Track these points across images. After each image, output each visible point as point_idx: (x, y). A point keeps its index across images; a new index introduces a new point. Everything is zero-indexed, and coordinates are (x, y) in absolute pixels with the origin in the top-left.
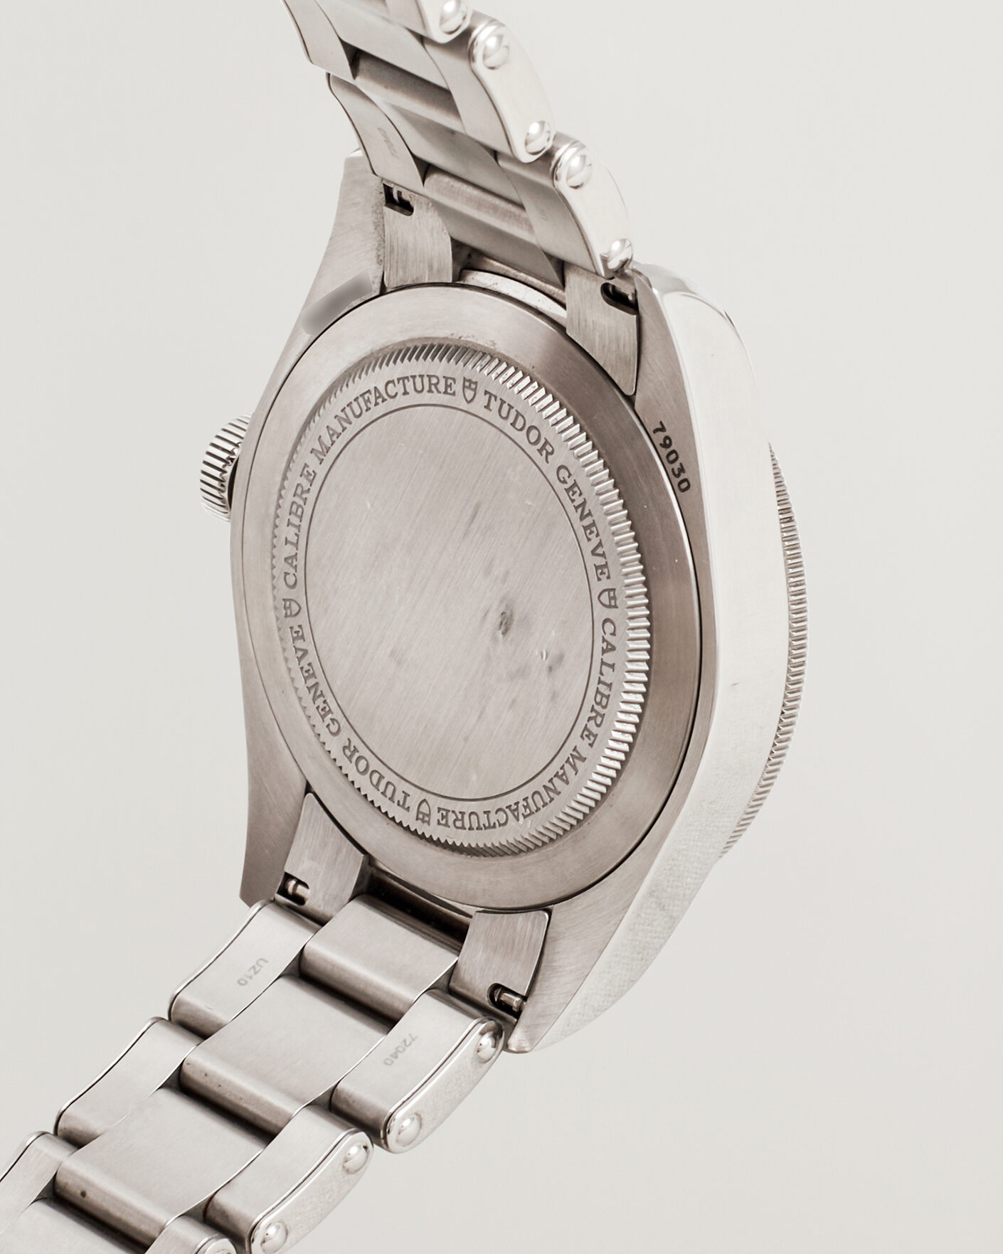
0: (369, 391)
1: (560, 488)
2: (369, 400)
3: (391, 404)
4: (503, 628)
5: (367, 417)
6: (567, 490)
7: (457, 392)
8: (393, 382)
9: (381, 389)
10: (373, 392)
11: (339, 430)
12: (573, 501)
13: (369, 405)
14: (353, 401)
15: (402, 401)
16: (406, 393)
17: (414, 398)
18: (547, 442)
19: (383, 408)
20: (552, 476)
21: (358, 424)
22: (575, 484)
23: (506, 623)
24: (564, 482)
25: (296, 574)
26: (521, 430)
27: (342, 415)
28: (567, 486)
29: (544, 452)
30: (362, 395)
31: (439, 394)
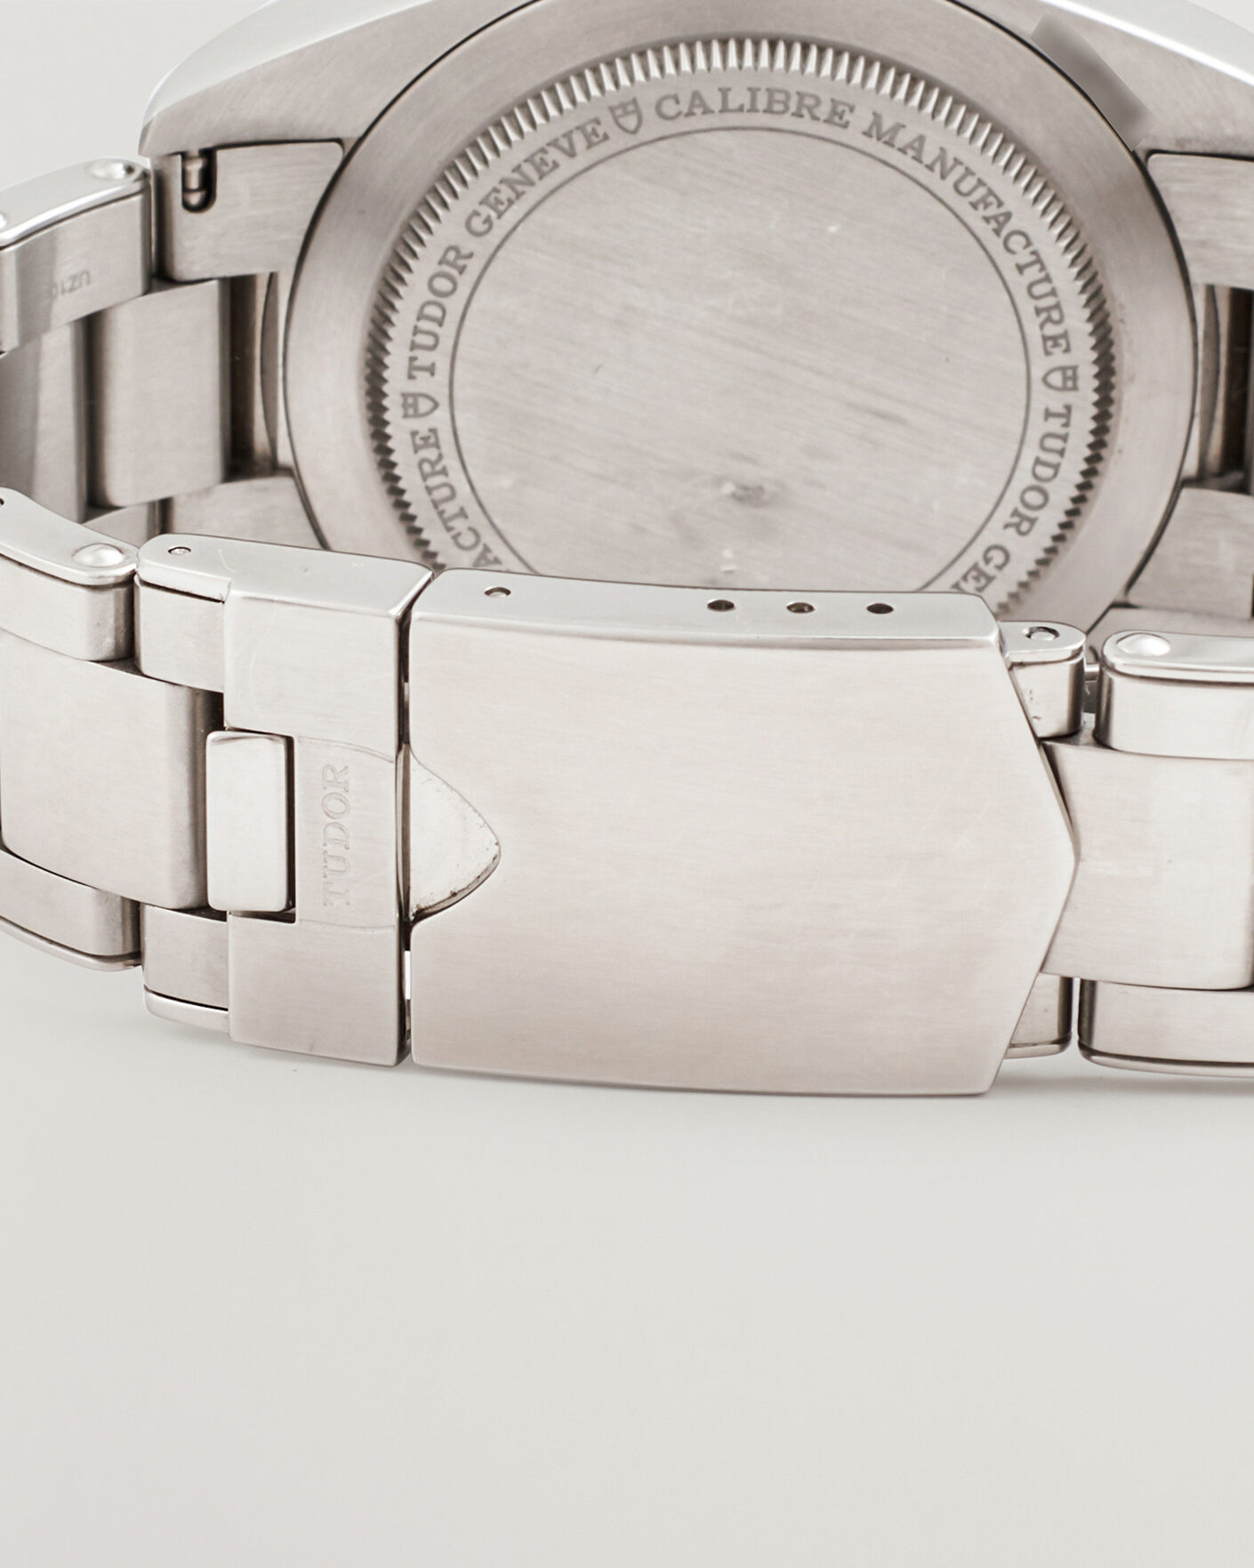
0: (1000, 204)
1: (975, 554)
2: (986, 206)
3: (995, 245)
4: (741, 493)
5: (962, 206)
6: (975, 567)
7: (1050, 358)
8: (1029, 244)
9: (1013, 224)
10: (1002, 210)
11: (927, 159)
12: (965, 578)
13: (981, 206)
14: (977, 177)
15: (1007, 263)
16: (1020, 269)
17: (1018, 283)
18: (1032, 521)
19: (984, 231)
20: (987, 539)
21: (945, 189)
22: (990, 579)
23: (749, 495)
24: (987, 560)
25: (683, 115)
26: (1035, 475)
27: (950, 163)
28: (982, 565)
29: (1016, 520)
30: (991, 192)
31: (1038, 328)
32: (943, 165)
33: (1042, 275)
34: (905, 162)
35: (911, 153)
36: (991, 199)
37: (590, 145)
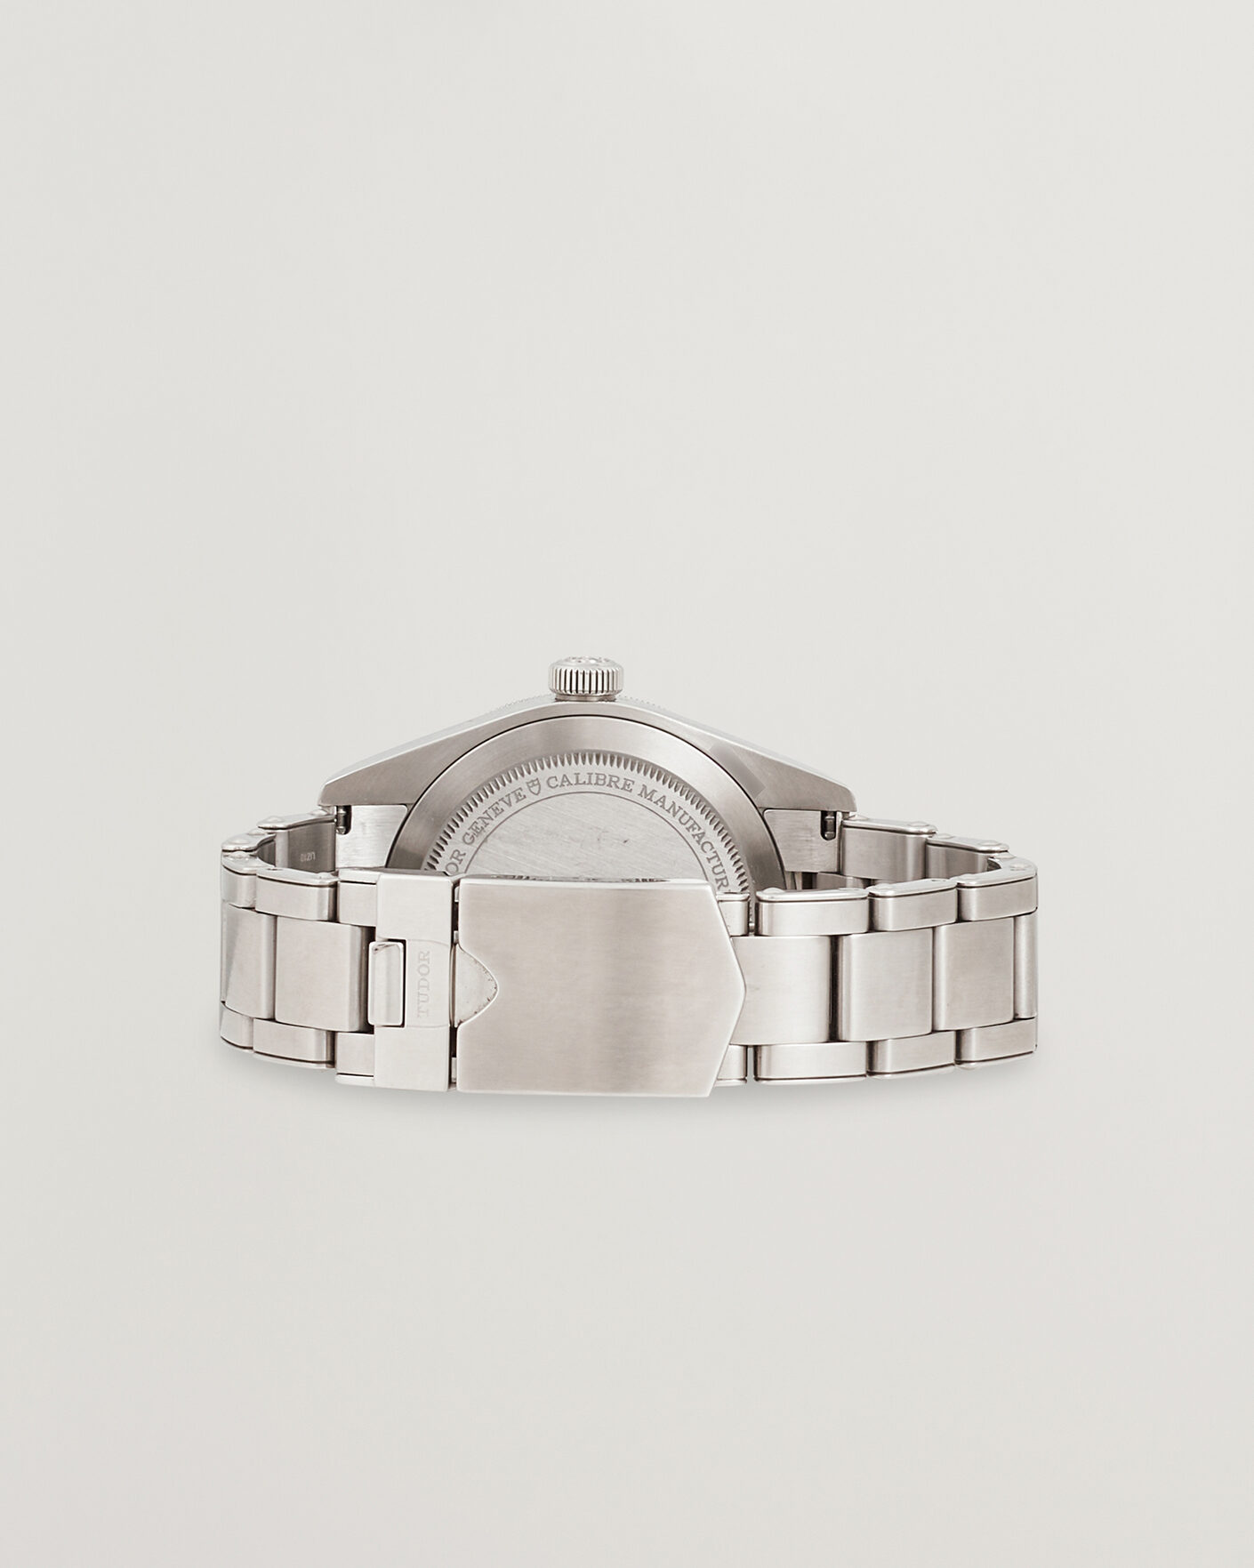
32: (674, 809)
33: (719, 863)
34: (657, 808)
35: (660, 804)
36: (695, 826)
37: (518, 800)
